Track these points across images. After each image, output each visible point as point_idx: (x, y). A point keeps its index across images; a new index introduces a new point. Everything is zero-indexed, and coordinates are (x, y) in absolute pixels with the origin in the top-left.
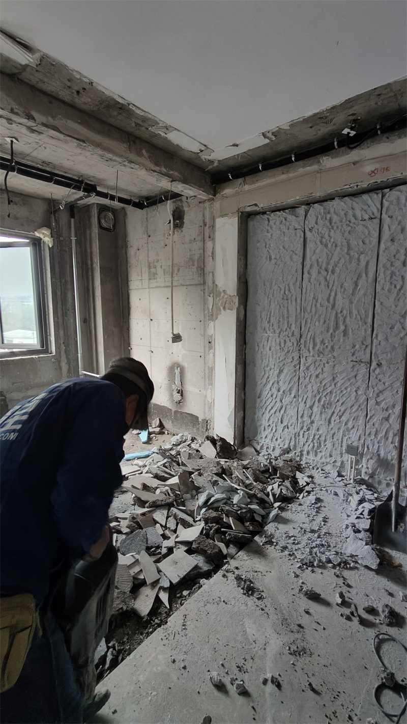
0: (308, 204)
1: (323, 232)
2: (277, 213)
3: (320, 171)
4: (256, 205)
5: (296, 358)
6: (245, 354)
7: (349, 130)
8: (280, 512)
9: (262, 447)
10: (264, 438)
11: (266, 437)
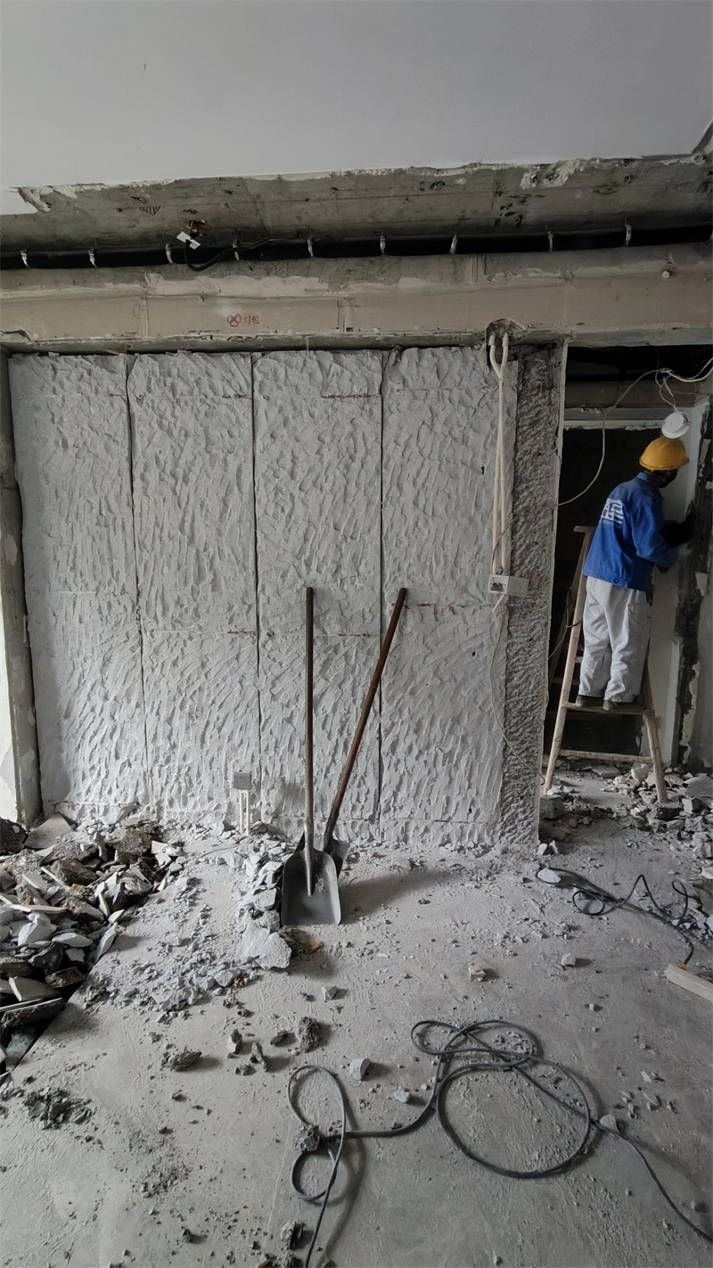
0: (131, 353)
1: (163, 409)
2: (72, 357)
3: (145, 296)
4: (22, 333)
5: (134, 634)
6: (28, 633)
7: (189, 238)
8: (121, 928)
9: (81, 814)
10: (84, 793)
11: (88, 791)
